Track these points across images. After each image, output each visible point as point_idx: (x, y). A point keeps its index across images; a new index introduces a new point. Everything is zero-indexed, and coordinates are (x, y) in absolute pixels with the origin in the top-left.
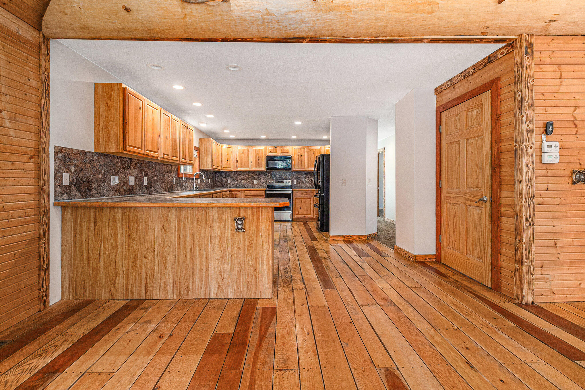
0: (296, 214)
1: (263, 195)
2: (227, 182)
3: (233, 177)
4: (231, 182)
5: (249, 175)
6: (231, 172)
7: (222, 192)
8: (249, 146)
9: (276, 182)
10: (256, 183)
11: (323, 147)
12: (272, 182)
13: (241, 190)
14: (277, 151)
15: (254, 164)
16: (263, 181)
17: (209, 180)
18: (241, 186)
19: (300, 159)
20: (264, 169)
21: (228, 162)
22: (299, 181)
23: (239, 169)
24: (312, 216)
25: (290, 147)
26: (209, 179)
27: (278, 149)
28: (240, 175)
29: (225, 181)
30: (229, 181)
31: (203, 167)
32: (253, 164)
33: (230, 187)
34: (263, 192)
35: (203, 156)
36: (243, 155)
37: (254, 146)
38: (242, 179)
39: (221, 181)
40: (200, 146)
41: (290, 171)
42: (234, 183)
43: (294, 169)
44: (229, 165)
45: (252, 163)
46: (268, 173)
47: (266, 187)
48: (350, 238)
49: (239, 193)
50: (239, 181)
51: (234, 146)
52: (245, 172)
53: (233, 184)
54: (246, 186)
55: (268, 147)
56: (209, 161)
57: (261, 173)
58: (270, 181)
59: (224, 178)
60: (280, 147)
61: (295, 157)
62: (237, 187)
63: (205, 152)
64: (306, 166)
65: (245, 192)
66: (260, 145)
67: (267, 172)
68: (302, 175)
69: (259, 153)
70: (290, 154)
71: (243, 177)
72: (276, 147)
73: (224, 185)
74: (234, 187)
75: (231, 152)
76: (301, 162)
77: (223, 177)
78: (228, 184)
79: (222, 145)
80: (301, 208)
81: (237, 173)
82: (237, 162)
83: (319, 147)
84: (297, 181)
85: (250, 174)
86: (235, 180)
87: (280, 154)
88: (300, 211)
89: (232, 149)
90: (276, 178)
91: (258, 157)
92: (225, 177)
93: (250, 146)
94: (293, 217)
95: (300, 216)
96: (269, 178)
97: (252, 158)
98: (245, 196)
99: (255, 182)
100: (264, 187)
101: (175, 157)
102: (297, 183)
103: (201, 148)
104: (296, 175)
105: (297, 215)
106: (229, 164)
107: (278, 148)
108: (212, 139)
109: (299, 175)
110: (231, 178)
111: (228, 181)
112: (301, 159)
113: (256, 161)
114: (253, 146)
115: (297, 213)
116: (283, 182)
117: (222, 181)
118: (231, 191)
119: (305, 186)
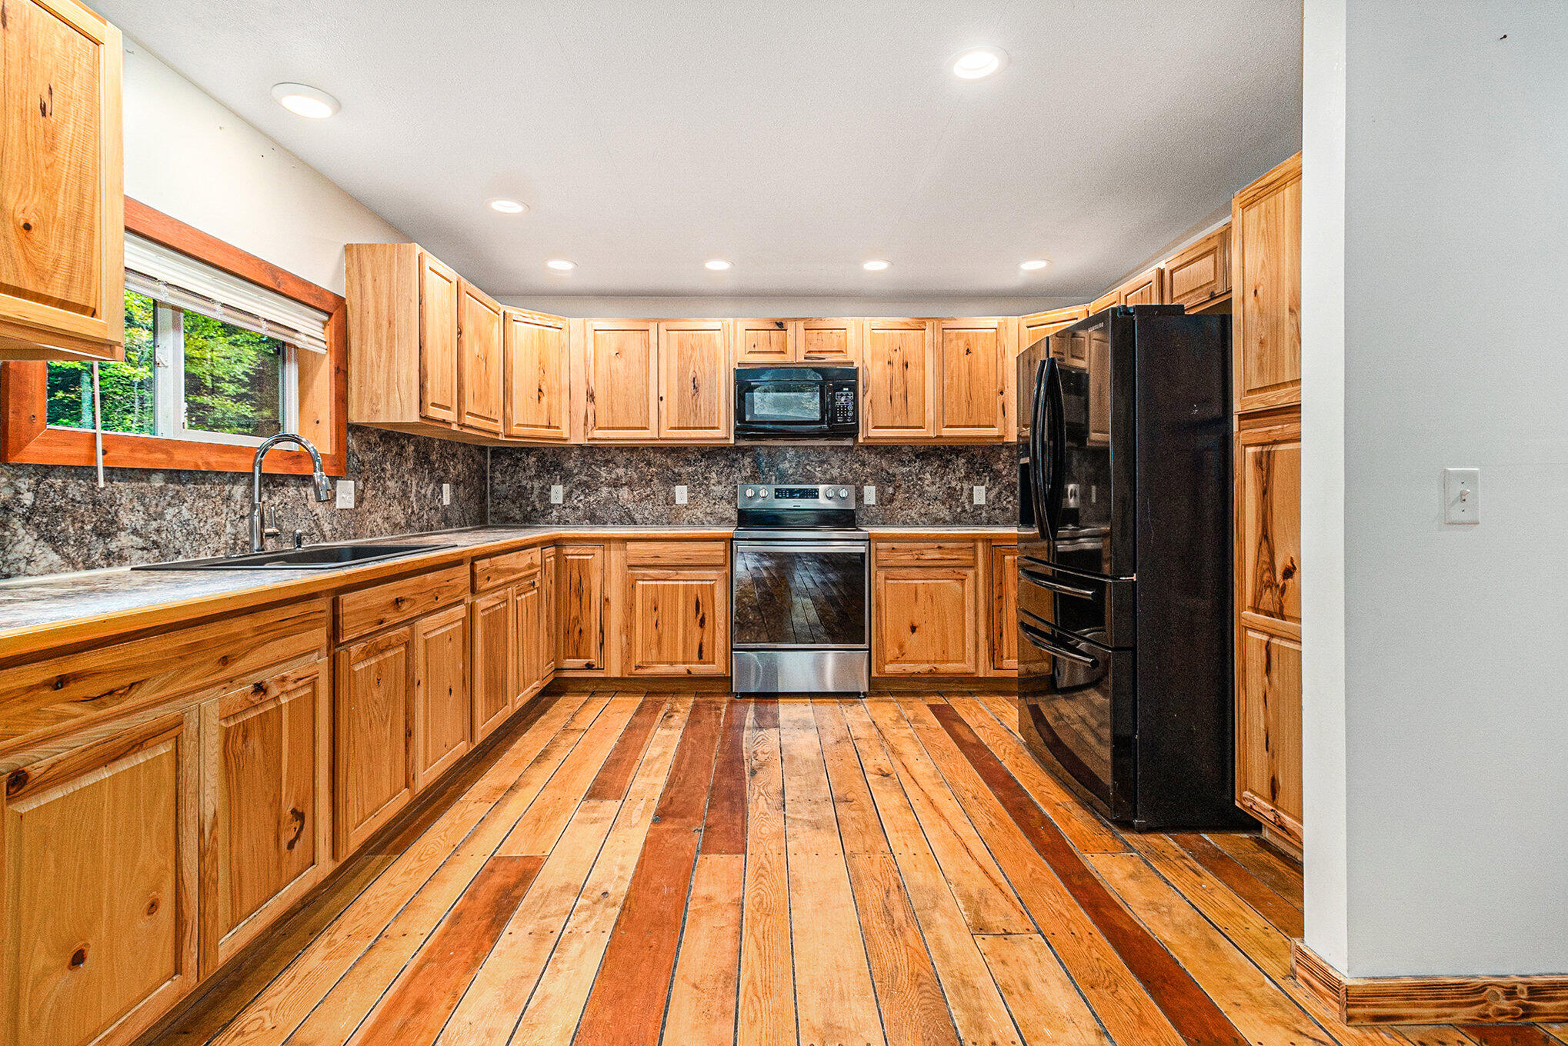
0: (889, 657)
1: (721, 561)
2: (548, 498)
3: (573, 475)
4: (568, 496)
5: (649, 464)
6: (564, 449)
7: (475, 559)
8: (648, 321)
9: (779, 494)
10: (685, 501)
11: (1013, 321)
12: (762, 496)
13: (608, 540)
14: (785, 343)
15: (674, 410)
16: (718, 490)
17: (446, 487)
18: (616, 515)
19: (898, 383)
20: (723, 431)
21: (544, 399)
22: (891, 490)
23: (598, 434)
24: (968, 667)
25: (850, 322)
26: (440, 481)
27: (790, 332)
28: (607, 462)
29: (536, 492)
30: (557, 494)
31: (366, 411)
32: (671, 411)
33: (562, 521)
34: (721, 546)
35: (365, 348)
36: (619, 364)
37: (673, 320)
38: (616, 484)
39: (520, 495)
40: (350, 288)
41: (848, 442)
42: (579, 500)
43: (870, 431)
44: (549, 412)
45: (663, 404)
46: (743, 451)
47: (734, 517)
48: (1529, 1012)
49: (598, 552)
50: (605, 490)
51: (575, 323)
52: (633, 449)
53: (575, 509)
54: (638, 517)
55: (742, 324)
56: (403, 377)
57: (711, 453)
58: (749, 493)
59: (531, 478)
60: (801, 325)
61: (874, 374)
62: (593, 519)
63: (378, 326)
64: (930, 416)
65: (630, 546)
66: (704, 316)
67: (739, 448)
68: (902, 463)
69: (697, 354)
70: (849, 359)
71: (621, 471)
72: (780, 325)
73: (534, 509)
74: (579, 521)
75: (561, 349)
76: (903, 395)
77: (528, 473)
78: (553, 506)
79: (509, 310)
80: (913, 629)
81: (594, 453)
82: (591, 397)
83: (993, 322)
84: (880, 493)
85: (659, 459)
86: (587, 487)
87: (802, 360)
88: (912, 641)
89: (564, 335)
90: (782, 477)
91: (691, 375)
92: (538, 476)
93: (654, 320)
94: (874, 674)
95: (910, 668)
96: (746, 479)
97: (667, 382)
98: (630, 567)
99: (681, 493)
100: (722, 521)
101: (83, 309)
102: (885, 501)
103: (353, 303)
104: (872, 459)
105: (896, 660)
106: (549, 406)
107: (790, 326)
108: (418, 249)
109: (891, 461)
110: (566, 477)
111: (553, 493)
112: (905, 383)
113: (682, 390)
114: (667, 320)
115: (892, 651)
116: (814, 494)
117: (521, 493)
118: (557, 543)
119: (921, 515)
